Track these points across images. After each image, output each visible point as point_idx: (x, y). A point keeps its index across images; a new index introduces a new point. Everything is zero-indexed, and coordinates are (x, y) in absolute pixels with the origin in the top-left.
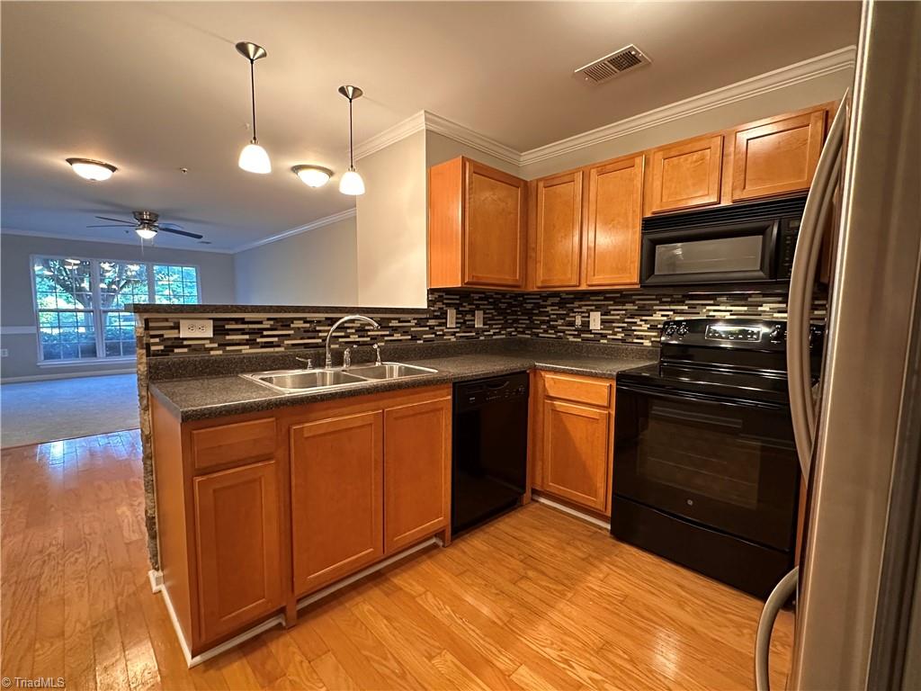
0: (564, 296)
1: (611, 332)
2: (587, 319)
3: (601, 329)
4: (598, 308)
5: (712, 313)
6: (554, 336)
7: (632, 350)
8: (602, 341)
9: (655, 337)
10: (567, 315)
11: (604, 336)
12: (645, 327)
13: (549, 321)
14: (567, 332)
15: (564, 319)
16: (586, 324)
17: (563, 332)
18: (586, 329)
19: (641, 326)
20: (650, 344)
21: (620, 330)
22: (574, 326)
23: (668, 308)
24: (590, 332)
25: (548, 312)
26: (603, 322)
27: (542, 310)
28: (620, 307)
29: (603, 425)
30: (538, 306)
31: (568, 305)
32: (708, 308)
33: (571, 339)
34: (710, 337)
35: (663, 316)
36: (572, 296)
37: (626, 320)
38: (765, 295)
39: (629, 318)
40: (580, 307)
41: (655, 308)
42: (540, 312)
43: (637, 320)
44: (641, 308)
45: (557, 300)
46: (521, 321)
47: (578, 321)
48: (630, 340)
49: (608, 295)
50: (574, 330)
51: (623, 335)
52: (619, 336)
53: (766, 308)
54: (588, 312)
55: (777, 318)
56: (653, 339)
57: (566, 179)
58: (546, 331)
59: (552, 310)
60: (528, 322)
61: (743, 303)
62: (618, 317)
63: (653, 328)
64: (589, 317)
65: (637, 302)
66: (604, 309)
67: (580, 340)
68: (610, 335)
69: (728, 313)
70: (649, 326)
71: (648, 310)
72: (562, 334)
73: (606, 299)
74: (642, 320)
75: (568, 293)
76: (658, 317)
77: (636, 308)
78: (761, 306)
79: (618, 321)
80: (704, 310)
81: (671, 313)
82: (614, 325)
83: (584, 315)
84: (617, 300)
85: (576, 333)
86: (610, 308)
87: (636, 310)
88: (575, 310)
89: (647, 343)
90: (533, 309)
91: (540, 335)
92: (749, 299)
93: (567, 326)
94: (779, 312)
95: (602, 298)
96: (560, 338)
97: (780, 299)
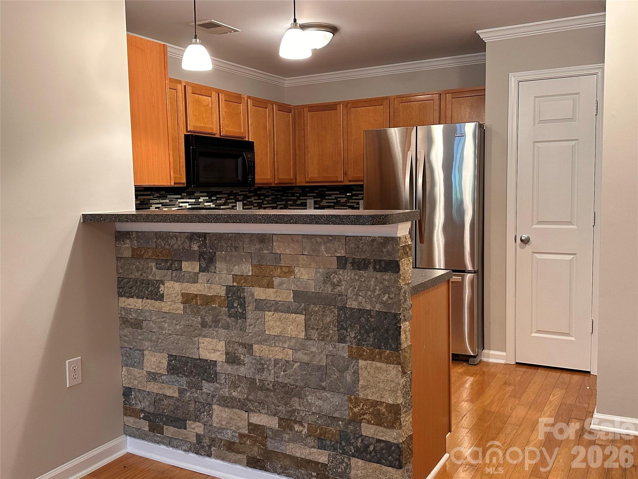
97: (206, 194)
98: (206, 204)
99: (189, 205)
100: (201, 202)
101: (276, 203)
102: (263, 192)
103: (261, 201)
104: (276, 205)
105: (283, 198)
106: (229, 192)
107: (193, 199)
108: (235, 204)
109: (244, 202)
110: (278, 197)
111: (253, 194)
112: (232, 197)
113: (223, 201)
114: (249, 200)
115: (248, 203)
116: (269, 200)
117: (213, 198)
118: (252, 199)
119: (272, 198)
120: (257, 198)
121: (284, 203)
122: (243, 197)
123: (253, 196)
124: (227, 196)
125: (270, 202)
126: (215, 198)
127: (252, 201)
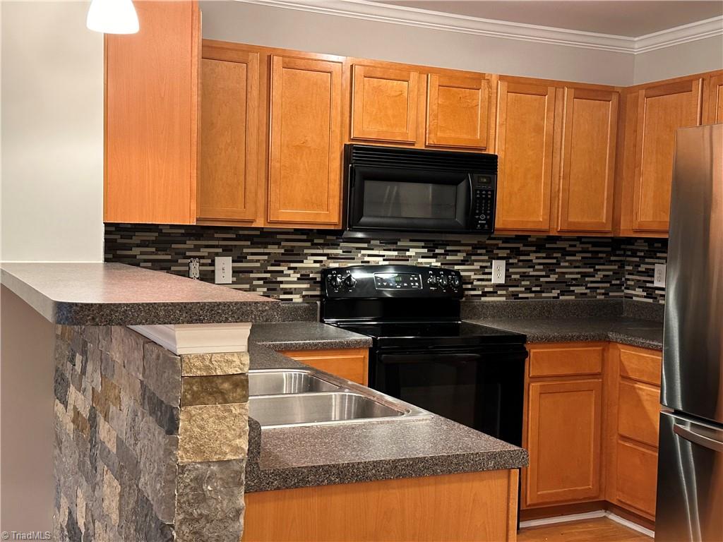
3: (234, 283)
4: (227, 251)
5: (366, 259)
9: (306, 289)
12: (295, 277)
16: (208, 276)
19: (289, 275)
20: (300, 300)
21: (261, 282)
23: (321, 251)
26: (236, 272)
28: (261, 250)
31: (173, 246)
32: (362, 252)
35: (315, 262)
36: (183, 231)
37: (270, 268)
39: (272, 265)
40: (197, 248)
41: (306, 251)
43: (283, 268)
44: (289, 252)
45: (152, 236)
51: (265, 290)
53: (412, 252)
54: (212, 258)
55: (421, 263)
56: (304, 293)
61: (394, 247)
62: (258, 265)
63: (303, 278)
64: (213, 264)
65: (283, 244)
66: (237, 253)
69: (381, 259)
70: (299, 276)
71: (299, 255)
73: (239, 238)
74: (290, 268)
76: (309, 263)
77: (283, 251)
78: (408, 250)
79: (258, 270)
80: (359, 255)
81: (325, 258)
82: (252, 275)
83: (202, 261)
84: (255, 240)
86: (245, 250)
87: (282, 254)
88: (188, 254)
89: (297, 299)
92: (399, 244)
95: (232, 237)
98: (420, 260)
100: (410, 257)
101: (594, 267)
102: (559, 245)
103: (554, 261)
104: (592, 270)
105: (612, 258)
106: (476, 242)
107: (394, 250)
108: (489, 264)
109: (511, 261)
110: (600, 255)
111: (534, 249)
112: (484, 251)
113: (460, 257)
114: (522, 258)
115: (520, 264)
116: (577, 261)
117: (437, 251)
118: (532, 257)
119: (582, 258)
120: (544, 255)
121: (616, 267)
122: (508, 251)
123: (535, 252)
124: (470, 248)
125: (577, 264)
126: (442, 251)
127: (531, 261)
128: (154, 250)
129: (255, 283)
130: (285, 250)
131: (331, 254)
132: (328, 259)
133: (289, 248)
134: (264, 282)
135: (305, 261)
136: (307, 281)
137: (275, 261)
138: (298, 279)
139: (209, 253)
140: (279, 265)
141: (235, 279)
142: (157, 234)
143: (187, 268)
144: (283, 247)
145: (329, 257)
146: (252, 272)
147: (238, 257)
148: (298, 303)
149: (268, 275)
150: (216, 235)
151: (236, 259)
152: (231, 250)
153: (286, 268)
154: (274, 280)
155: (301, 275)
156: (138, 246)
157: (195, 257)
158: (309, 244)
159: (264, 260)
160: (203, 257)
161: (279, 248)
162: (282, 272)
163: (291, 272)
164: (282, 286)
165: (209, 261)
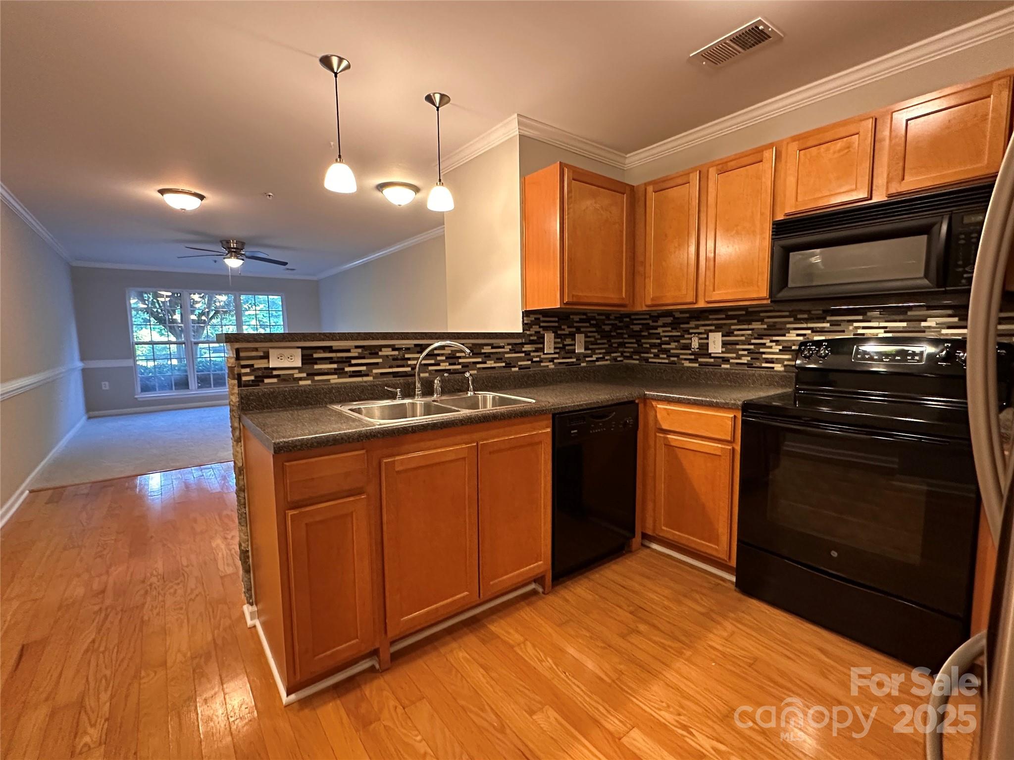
0: (677, 315)
1: (734, 355)
2: (705, 341)
3: (723, 352)
4: (718, 328)
5: (860, 331)
6: (667, 361)
7: (760, 375)
8: (723, 366)
9: (788, 360)
10: (682, 337)
11: (726, 360)
12: (777, 349)
13: (660, 344)
14: (681, 357)
15: (678, 341)
16: (704, 347)
17: (677, 356)
18: (705, 352)
19: (771, 347)
20: (782, 369)
21: (746, 353)
22: (690, 349)
23: (804, 326)
24: (709, 356)
25: (659, 334)
26: (724, 344)
27: (651, 331)
28: (746, 327)
29: (725, 464)
30: (647, 327)
31: (682, 326)
32: (856, 324)
33: (687, 364)
34: (860, 359)
35: (798, 335)
36: (687, 315)
37: (753, 341)
38: (929, 308)
39: (756, 339)
40: (697, 327)
41: (788, 326)
42: (650, 334)
43: (766, 341)
44: (771, 327)
45: (669, 320)
46: (627, 345)
47: (695, 344)
48: (758, 364)
49: (730, 313)
50: (690, 354)
51: (749, 358)
52: (745, 360)
53: (931, 322)
54: (707, 333)
55: (947, 334)
56: (786, 363)
57: (679, 181)
58: (656, 356)
59: (664, 332)
60: (636, 345)
61: (901, 317)
62: (743, 338)
63: (785, 350)
64: (707, 338)
65: (766, 320)
66: (726, 329)
67: (697, 365)
68: (732, 358)
69: (882, 331)
70: (781, 347)
71: (781, 329)
72: (675, 359)
73: (729, 317)
74: (772, 341)
75: (682, 311)
76: (792, 336)
77: (765, 326)
78: (925, 321)
79: (743, 343)
80: (851, 328)
81: (809, 332)
82: (738, 347)
83: (701, 336)
84: (741, 318)
85: (693, 357)
86: (733, 327)
87: (765, 329)
88: (691, 331)
89: (778, 367)
90: (641, 331)
91: (650, 360)
92: (909, 313)
93: (682, 349)
94: (949, 328)
95: (724, 316)
96: (674, 363)
97: (950, 312)
98: (944, 331)
99: (885, 332)
100: (929, 327)
107: (902, 321)
128: (670, 329)
129: (741, 353)
130: (768, 326)
131: (816, 328)
132: (812, 332)
133: (772, 324)
134: (748, 353)
135: (787, 335)
136: (789, 353)
137: (758, 335)
138: (780, 350)
139: (705, 330)
140: (762, 339)
141: (724, 349)
142: (672, 318)
143: (690, 341)
144: (766, 323)
145: (814, 330)
146: (738, 344)
147: (727, 333)
148: (780, 372)
149: (752, 347)
150: (711, 317)
151: (725, 334)
152: (721, 328)
153: (769, 341)
154: (757, 351)
155: (783, 347)
156: (662, 327)
157: (695, 333)
158: (792, 319)
159: (749, 335)
160: (701, 333)
161: (762, 324)
162: (764, 344)
163: (774, 344)
164: (764, 356)
165: (705, 336)
